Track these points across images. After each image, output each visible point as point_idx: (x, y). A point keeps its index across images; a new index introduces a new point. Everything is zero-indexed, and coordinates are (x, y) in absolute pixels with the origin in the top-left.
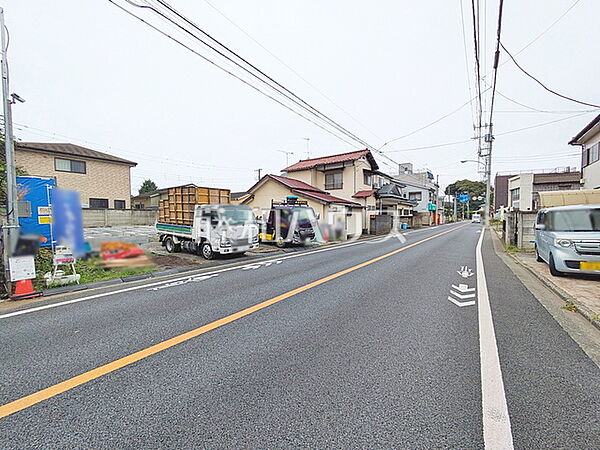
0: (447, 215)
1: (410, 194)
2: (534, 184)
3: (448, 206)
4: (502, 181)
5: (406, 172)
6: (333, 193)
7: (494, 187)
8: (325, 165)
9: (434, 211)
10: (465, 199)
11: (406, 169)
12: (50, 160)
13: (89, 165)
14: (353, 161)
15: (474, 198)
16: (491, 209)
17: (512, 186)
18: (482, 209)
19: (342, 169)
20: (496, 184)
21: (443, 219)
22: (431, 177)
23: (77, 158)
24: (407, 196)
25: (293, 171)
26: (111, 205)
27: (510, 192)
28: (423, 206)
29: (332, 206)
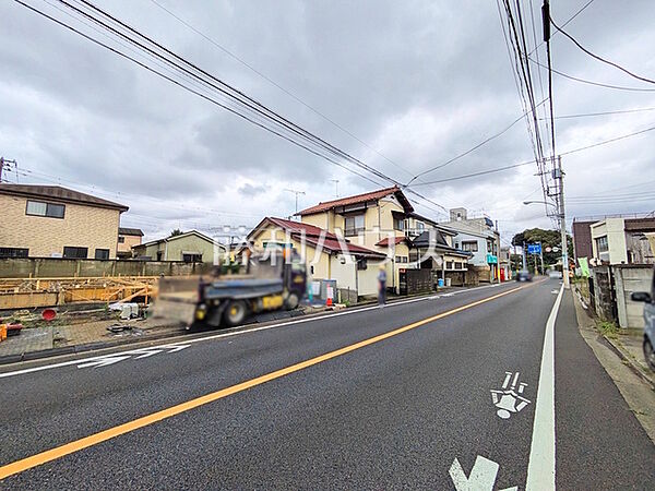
0: (514, 269)
1: (463, 243)
2: (625, 230)
3: (515, 259)
4: (583, 228)
5: (459, 219)
7: (572, 235)
8: (344, 207)
9: (496, 265)
10: (536, 250)
11: (459, 215)
12: (22, 202)
13: (69, 209)
15: (548, 250)
16: (571, 263)
17: (595, 233)
18: (559, 263)
19: (364, 210)
20: (574, 232)
21: (508, 274)
22: (489, 223)
23: (56, 200)
24: (460, 246)
25: (307, 215)
26: (91, 255)
27: (594, 242)
28: (480, 258)
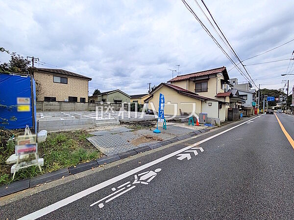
5: (234, 84)
6: (200, 94)
8: (195, 77)
11: (234, 82)
12: (51, 77)
13: (69, 80)
14: (216, 74)
19: (208, 79)
22: (251, 86)
23: (64, 76)
25: (174, 82)
26: (79, 100)
28: (248, 103)
29: (208, 102)
